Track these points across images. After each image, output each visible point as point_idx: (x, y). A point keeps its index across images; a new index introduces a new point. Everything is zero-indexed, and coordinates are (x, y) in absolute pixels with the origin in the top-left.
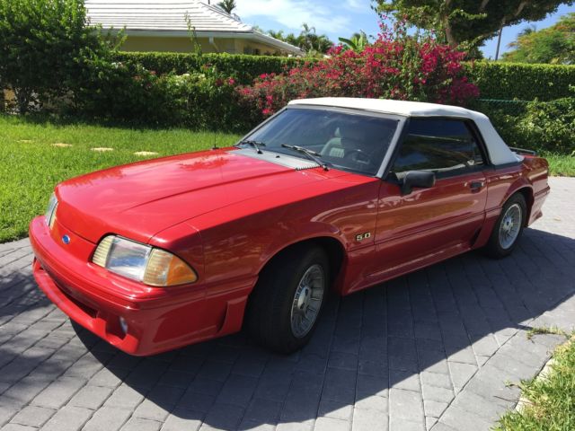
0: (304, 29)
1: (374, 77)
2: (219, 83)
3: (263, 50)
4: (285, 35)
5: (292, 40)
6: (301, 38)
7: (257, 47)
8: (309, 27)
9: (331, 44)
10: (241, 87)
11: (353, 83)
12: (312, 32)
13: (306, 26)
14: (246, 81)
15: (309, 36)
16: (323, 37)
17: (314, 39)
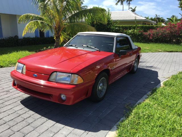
0: (156, 16)
1: (179, 30)
2: (140, 32)
3: (147, 23)
4: (149, 18)
5: (152, 19)
6: (154, 19)
7: (145, 23)
8: (158, 16)
9: (164, 20)
10: (144, 32)
11: (173, 31)
12: (158, 17)
13: (156, 15)
14: (145, 31)
15: (157, 18)
16: (162, 18)
17: (159, 19)
